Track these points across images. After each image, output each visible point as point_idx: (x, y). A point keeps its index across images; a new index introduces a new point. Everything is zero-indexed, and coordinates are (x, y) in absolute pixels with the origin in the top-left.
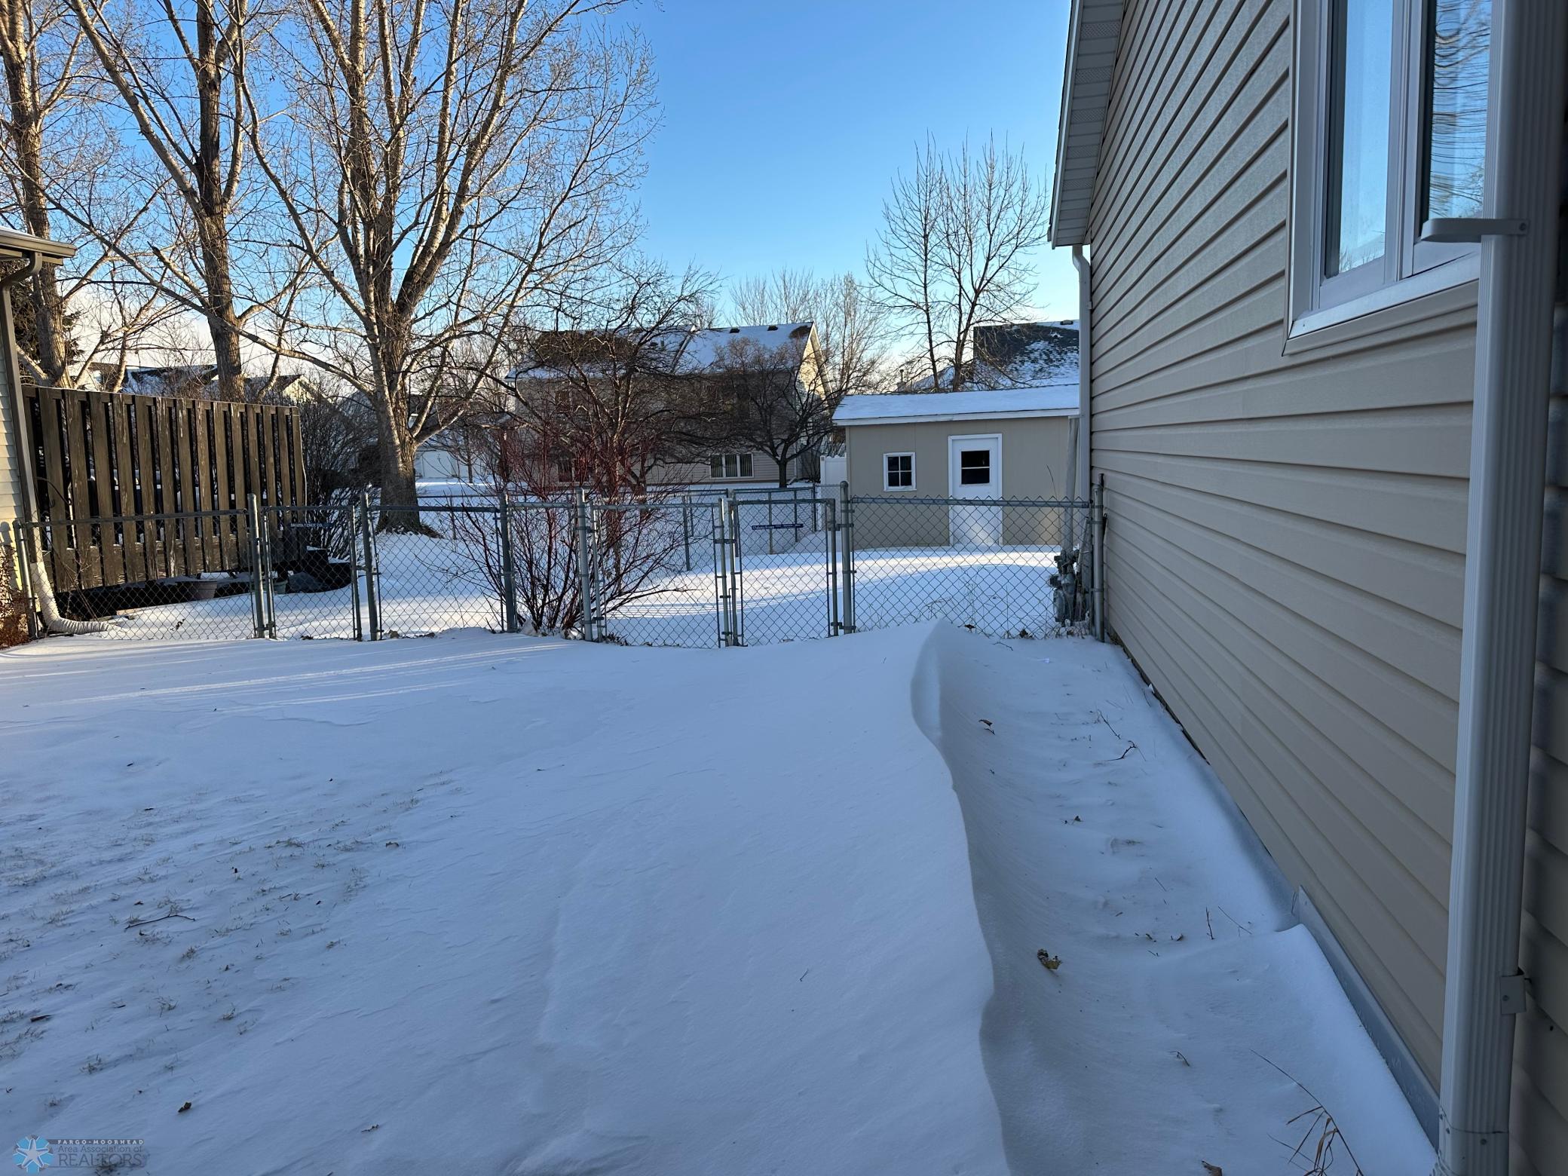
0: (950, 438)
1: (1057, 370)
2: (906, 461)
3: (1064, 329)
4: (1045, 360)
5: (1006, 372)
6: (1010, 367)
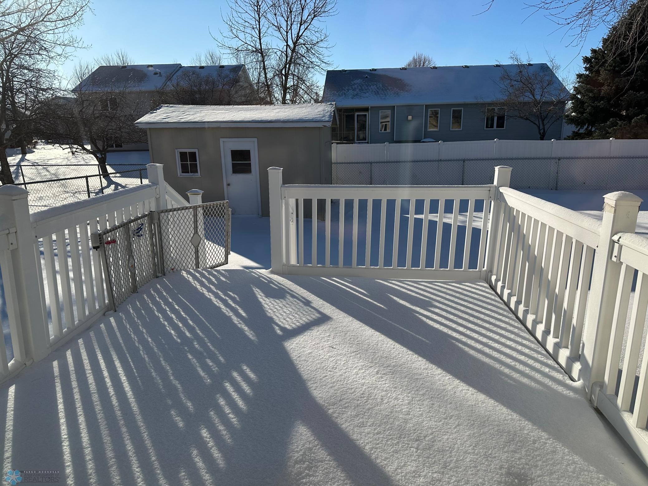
0: (222, 140)
1: (365, 95)
2: (193, 155)
3: (372, 74)
4: (360, 89)
5: (339, 95)
6: (341, 93)
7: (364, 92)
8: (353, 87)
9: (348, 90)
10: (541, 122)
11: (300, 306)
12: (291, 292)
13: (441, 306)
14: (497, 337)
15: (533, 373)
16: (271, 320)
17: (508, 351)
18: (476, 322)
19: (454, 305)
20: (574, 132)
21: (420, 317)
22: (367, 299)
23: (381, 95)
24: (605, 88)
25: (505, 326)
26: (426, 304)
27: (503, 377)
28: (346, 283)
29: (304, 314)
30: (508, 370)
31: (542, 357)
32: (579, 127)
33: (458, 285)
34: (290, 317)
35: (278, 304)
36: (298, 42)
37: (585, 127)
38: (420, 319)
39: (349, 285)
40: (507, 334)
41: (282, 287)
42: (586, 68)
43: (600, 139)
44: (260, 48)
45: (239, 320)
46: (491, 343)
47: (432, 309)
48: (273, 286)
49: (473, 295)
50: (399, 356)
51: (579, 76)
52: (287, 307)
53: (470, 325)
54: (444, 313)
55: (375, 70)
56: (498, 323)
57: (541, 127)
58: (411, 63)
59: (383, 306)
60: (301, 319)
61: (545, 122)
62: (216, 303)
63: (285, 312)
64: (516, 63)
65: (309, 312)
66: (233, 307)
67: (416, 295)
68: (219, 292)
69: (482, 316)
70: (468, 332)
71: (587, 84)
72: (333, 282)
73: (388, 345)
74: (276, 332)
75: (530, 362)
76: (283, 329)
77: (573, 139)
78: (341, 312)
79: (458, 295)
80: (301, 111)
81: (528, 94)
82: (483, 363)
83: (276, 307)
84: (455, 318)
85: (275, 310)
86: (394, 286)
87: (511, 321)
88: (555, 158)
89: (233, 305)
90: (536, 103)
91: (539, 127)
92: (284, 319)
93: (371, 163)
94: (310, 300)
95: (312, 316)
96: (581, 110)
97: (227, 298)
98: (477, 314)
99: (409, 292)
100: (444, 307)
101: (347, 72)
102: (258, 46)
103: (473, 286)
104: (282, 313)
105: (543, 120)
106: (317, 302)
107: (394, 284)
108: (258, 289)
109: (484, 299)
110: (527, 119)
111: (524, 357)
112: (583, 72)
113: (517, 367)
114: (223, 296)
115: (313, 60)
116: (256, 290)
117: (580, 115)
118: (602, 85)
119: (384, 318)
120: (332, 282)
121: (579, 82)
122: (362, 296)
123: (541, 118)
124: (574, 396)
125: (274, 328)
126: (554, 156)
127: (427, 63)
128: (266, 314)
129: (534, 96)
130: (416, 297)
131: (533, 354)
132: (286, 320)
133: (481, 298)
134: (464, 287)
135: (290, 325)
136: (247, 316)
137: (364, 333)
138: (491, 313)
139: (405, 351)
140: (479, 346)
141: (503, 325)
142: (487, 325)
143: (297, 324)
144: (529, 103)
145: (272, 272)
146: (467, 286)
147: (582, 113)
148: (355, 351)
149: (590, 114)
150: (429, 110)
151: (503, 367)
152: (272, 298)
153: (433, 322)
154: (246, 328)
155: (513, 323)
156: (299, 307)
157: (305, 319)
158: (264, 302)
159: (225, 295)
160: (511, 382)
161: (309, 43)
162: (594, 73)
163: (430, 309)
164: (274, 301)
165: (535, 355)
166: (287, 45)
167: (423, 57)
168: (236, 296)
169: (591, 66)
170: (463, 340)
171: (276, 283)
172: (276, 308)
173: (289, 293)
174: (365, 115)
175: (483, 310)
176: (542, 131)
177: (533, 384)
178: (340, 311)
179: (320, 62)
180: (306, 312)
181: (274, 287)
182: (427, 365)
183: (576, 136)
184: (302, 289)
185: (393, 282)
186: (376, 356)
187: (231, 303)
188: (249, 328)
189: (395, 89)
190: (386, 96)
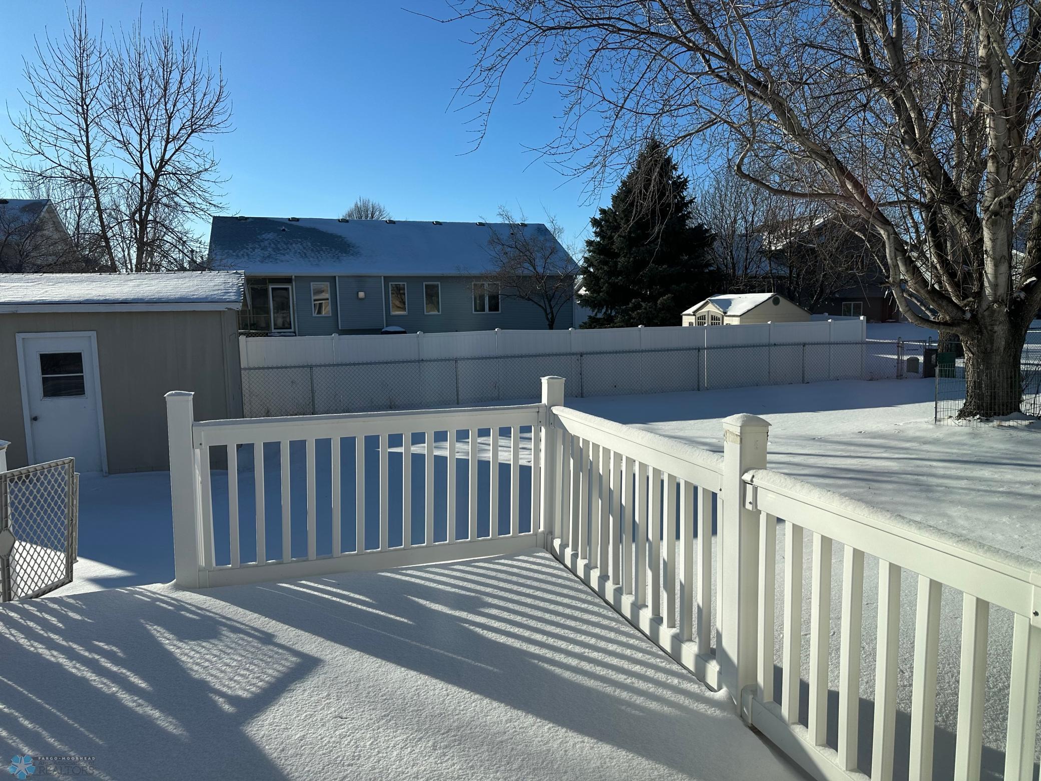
0: (19, 336)
1: (283, 258)
3: (291, 225)
4: (273, 249)
5: (238, 256)
6: (242, 253)
7: (281, 254)
8: (262, 244)
9: (254, 249)
10: (547, 303)
11: (254, 647)
12: (228, 622)
13: (496, 602)
14: (593, 641)
15: (660, 691)
16: (204, 686)
17: (615, 661)
18: (555, 620)
19: (516, 597)
20: (590, 317)
21: (472, 628)
22: (374, 611)
23: (311, 259)
24: (622, 260)
25: (597, 620)
26: (474, 604)
27: (623, 708)
28: (329, 588)
29: (267, 663)
30: (625, 693)
31: (662, 662)
32: (596, 311)
33: (510, 562)
34: (242, 672)
35: (208, 650)
36: (164, 169)
37: (604, 310)
38: (471, 631)
39: (335, 590)
40: (604, 633)
41: (208, 613)
42: (595, 233)
43: (622, 327)
44: (89, 174)
45: (136, 698)
46: (587, 652)
47: (487, 611)
48: (188, 615)
49: (536, 575)
50: (461, 708)
51: (589, 243)
52: (228, 654)
53: (549, 628)
54: (505, 615)
55: (298, 220)
56: (586, 616)
57: (549, 311)
58: (352, 213)
59: (406, 621)
60: (265, 673)
61: (553, 303)
62: (74, 671)
63: (227, 665)
64: (507, 222)
65: (276, 656)
66: (115, 672)
67: (453, 590)
68: (75, 646)
69: (560, 609)
70: (551, 641)
71: (600, 254)
72: (304, 590)
73: (437, 692)
74: (221, 710)
75: (650, 673)
76: (234, 700)
77: (590, 327)
78: (337, 645)
79: (515, 579)
80: (182, 284)
81: (527, 265)
82: (589, 690)
83: (208, 657)
84: (524, 620)
85: (207, 664)
86: (413, 580)
87: (601, 610)
88: (576, 354)
89: (115, 669)
90: (539, 278)
91: (545, 310)
92: (231, 679)
93: (311, 367)
94: (270, 631)
95: (283, 662)
96: (597, 288)
97: (97, 657)
98: (552, 607)
99: (440, 587)
100: (502, 603)
101: (248, 221)
102: (86, 171)
103: (532, 559)
104: (224, 668)
105: (550, 301)
106: (286, 633)
107: (411, 576)
108: (159, 625)
109: (554, 580)
110: (529, 299)
111: (638, 666)
112: (593, 238)
113: (636, 685)
114: (87, 654)
115: (192, 200)
116: (155, 629)
117: (595, 295)
118: (617, 255)
119: (414, 643)
120: (301, 589)
121: (589, 251)
122: (364, 608)
123: (547, 298)
124: (722, 714)
125: (214, 703)
126: (574, 350)
127: (378, 213)
128: (189, 674)
129: (535, 269)
130: (454, 593)
131: (649, 659)
132: (235, 681)
133: (550, 579)
134: (519, 564)
135: (245, 690)
136: (151, 685)
137: (389, 677)
138: (571, 601)
139: (467, 696)
140: (573, 662)
141: (594, 619)
142: (572, 623)
143: (260, 684)
144: (530, 277)
145: (178, 587)
146: (523, 561)
147: (598, 292)
148: (385, 716)
149: (607, 293)
150: (390, 283)
151: (618, 691)
152: (194, 640)
153: (493, 634)
154: (156, 714)
155: (605, 612)
156: (252, 650)
157: (271, 673)
158: (178, 651)
159: (90, 651)
160: (637, 712)
161: (183, 173)
162: (606, 240)
163: (482, 610)
164: (200, 645)
165: (653, 660)
166: (142, 173)
167: (371, 204)
168: (114, 649)
169: (602, 231)
170: (548, 655)
171: (194, 609)
172: (207, 660)
173: (225, 625)
174: (287, 289)
175: (559, 599)
176: (550, 316)
177: (666, 709)
178: (333, 644)
179: (205, 203)
180: (270, 657)
181: (191, 616)
182: (509, 714)
183: (594, 323)
184: (248, 612)
185: (409, 572)
186: (424, 715)
187: (109, 665)
188: (162, 711)
189: (333, 250)
190: (319, 261)
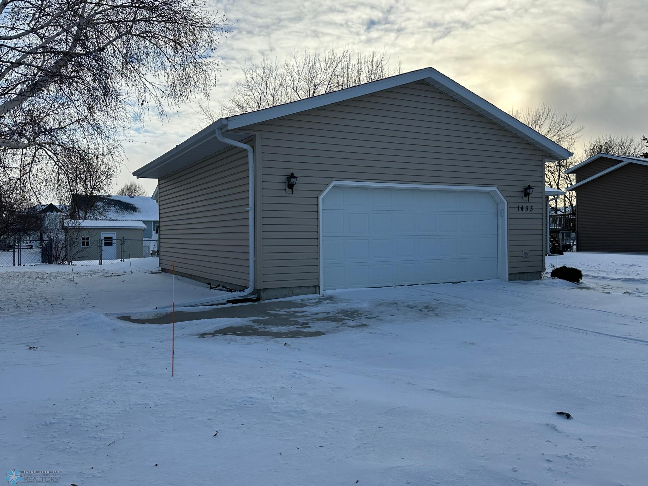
0: (101, 233)
2: (87, 239)
8: (97, 207)
9: (94, 210)
55: (111, 196)
189: (129, 210)
190: (124, 215)
